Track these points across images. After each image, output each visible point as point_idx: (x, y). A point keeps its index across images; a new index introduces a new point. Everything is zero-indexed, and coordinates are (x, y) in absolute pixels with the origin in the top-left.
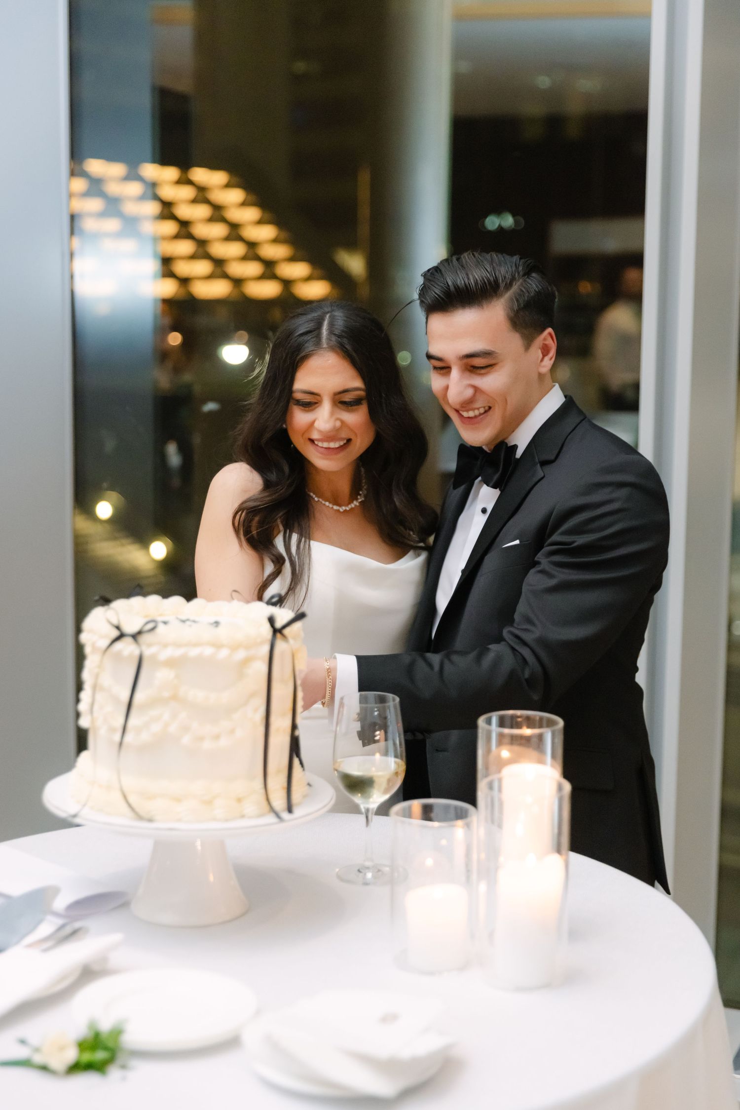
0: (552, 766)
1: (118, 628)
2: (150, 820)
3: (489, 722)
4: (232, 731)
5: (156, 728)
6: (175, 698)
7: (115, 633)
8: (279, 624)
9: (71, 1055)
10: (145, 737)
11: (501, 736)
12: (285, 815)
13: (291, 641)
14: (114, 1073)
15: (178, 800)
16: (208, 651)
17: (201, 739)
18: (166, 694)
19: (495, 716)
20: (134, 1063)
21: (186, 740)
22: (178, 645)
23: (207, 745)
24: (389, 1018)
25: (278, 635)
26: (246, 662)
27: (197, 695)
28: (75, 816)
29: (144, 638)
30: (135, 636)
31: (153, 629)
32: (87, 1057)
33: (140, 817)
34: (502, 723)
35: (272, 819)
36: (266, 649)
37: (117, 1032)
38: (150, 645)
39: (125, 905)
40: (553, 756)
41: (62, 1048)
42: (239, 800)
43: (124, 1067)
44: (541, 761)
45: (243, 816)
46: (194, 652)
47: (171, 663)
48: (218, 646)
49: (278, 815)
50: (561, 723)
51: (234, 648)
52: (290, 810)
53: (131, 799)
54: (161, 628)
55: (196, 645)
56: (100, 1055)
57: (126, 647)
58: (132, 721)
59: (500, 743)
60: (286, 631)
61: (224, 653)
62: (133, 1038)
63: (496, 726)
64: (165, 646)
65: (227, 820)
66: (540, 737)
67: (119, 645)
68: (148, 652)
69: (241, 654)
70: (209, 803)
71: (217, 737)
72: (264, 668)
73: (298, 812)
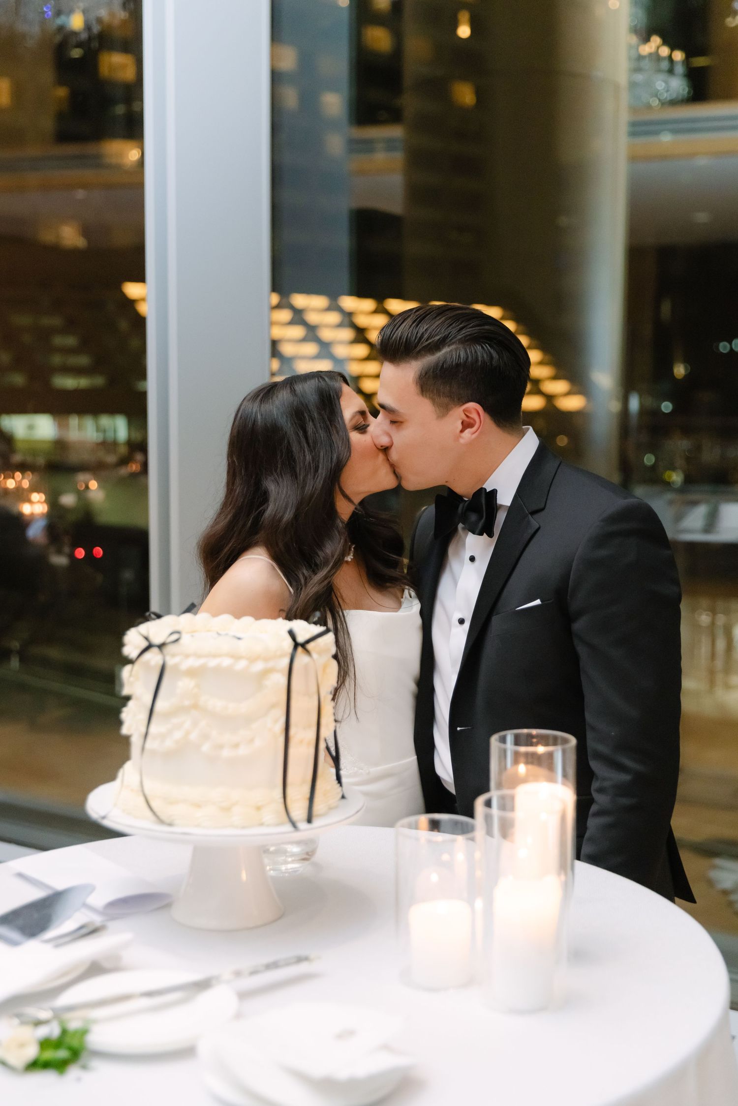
0: (563, 784)
1: (146, 639)
2: (170, 825)
3: (503, 740)
4: (252, 741)
5: (178, 735)
6: (195, 706)
7: (145, 644)
8: (301, 639)
9: (31, 1052)
10: (169, 743)
11: (516, 755)
12: (303, 825)
13: (315, 655)
14: (73, 1072)
15: (198, 806)
16: (226, 662)
17: (221, 747)
18: (187, 703)
19: (510, 735)
20: (95, 1063)
21: (206, 747)
22: (199, 656)
23: (226, 753)
24: (346, 1034)
25: (300, 649)
26: (265, 673)
27: (216, 704)
28: (104, 818)
29: (169, 649)
30: (161, 646)
31: (177, 640)
32: (49, 1055)
33: (161, 821)
34: (517, 741)
35: (288, 827)
36: (286, 661)
37: (83, 1032)
38: (173, 656)
39: (168, 906)
40: (565, 775)
41: (22, 1045)
42: (258, 808)
43: (84, 1067)
44: (552, 780)
45: (262, 824)
46: (213, 663)
47: (192, 673)
48: (237, 657)
49: (294, 824)
50: (573, 741)
51: (253, 659)
52: (309, 820)
53: (154, 804)
54: (185, 639)
55: (215, 656)
56: (62, 1054)
57: (153, 658)
58: (153, 729)
59: (516, 762)
60: (310, 646)
61: (241, 665)
62: (98, 1038)
63: (511, 744)
64: (187, 656)
65: (244, 827)
66: (550, 755)
67: (147, 656)
68: (171, 662)
69: (259, 666)
70: (227, 809)
71: (236, 746)
72: (284, 681)
73: (317, 822)
